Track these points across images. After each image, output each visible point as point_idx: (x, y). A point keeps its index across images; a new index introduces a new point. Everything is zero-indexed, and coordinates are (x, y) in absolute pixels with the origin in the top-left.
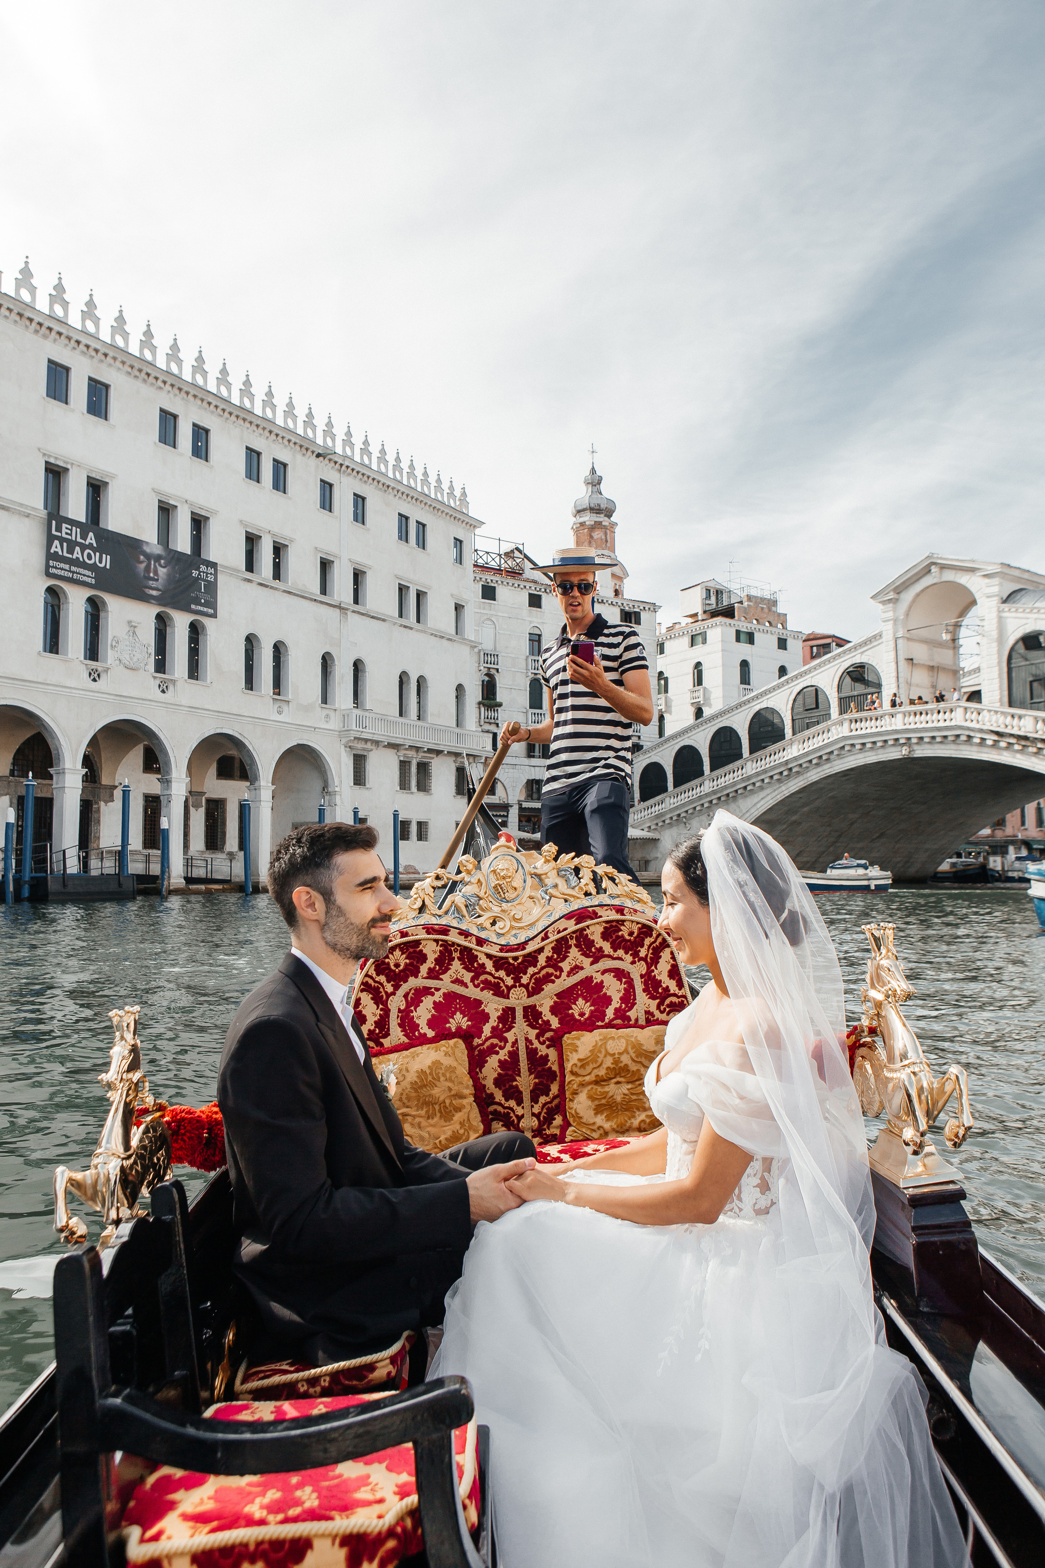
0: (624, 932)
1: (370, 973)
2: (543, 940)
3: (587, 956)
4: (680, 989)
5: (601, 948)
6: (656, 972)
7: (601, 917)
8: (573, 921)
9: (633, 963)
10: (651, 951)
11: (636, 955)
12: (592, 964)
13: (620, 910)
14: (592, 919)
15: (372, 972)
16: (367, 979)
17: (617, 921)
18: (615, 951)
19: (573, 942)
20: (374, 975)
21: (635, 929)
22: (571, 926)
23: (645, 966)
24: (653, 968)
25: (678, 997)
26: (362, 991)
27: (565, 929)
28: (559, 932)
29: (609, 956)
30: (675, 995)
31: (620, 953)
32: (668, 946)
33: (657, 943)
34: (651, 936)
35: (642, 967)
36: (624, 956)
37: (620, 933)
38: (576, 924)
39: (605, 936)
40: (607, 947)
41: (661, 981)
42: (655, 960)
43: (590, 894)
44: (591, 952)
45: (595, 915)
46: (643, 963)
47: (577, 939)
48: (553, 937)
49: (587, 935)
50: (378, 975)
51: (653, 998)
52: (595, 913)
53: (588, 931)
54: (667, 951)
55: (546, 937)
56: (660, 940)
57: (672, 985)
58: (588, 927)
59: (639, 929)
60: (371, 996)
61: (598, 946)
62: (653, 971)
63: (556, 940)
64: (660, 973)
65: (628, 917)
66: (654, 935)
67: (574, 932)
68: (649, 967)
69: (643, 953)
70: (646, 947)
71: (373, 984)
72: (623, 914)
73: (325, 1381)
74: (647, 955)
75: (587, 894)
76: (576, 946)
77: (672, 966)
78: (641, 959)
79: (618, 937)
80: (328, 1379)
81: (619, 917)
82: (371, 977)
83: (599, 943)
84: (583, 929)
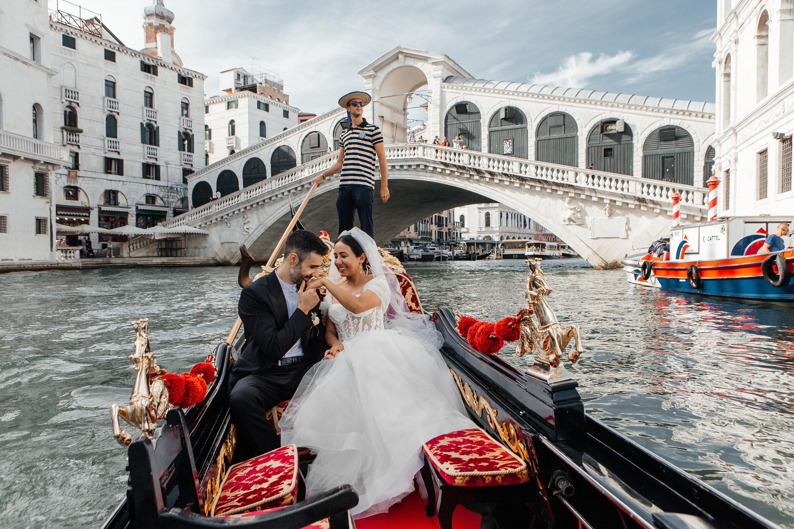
56: (406, 283)
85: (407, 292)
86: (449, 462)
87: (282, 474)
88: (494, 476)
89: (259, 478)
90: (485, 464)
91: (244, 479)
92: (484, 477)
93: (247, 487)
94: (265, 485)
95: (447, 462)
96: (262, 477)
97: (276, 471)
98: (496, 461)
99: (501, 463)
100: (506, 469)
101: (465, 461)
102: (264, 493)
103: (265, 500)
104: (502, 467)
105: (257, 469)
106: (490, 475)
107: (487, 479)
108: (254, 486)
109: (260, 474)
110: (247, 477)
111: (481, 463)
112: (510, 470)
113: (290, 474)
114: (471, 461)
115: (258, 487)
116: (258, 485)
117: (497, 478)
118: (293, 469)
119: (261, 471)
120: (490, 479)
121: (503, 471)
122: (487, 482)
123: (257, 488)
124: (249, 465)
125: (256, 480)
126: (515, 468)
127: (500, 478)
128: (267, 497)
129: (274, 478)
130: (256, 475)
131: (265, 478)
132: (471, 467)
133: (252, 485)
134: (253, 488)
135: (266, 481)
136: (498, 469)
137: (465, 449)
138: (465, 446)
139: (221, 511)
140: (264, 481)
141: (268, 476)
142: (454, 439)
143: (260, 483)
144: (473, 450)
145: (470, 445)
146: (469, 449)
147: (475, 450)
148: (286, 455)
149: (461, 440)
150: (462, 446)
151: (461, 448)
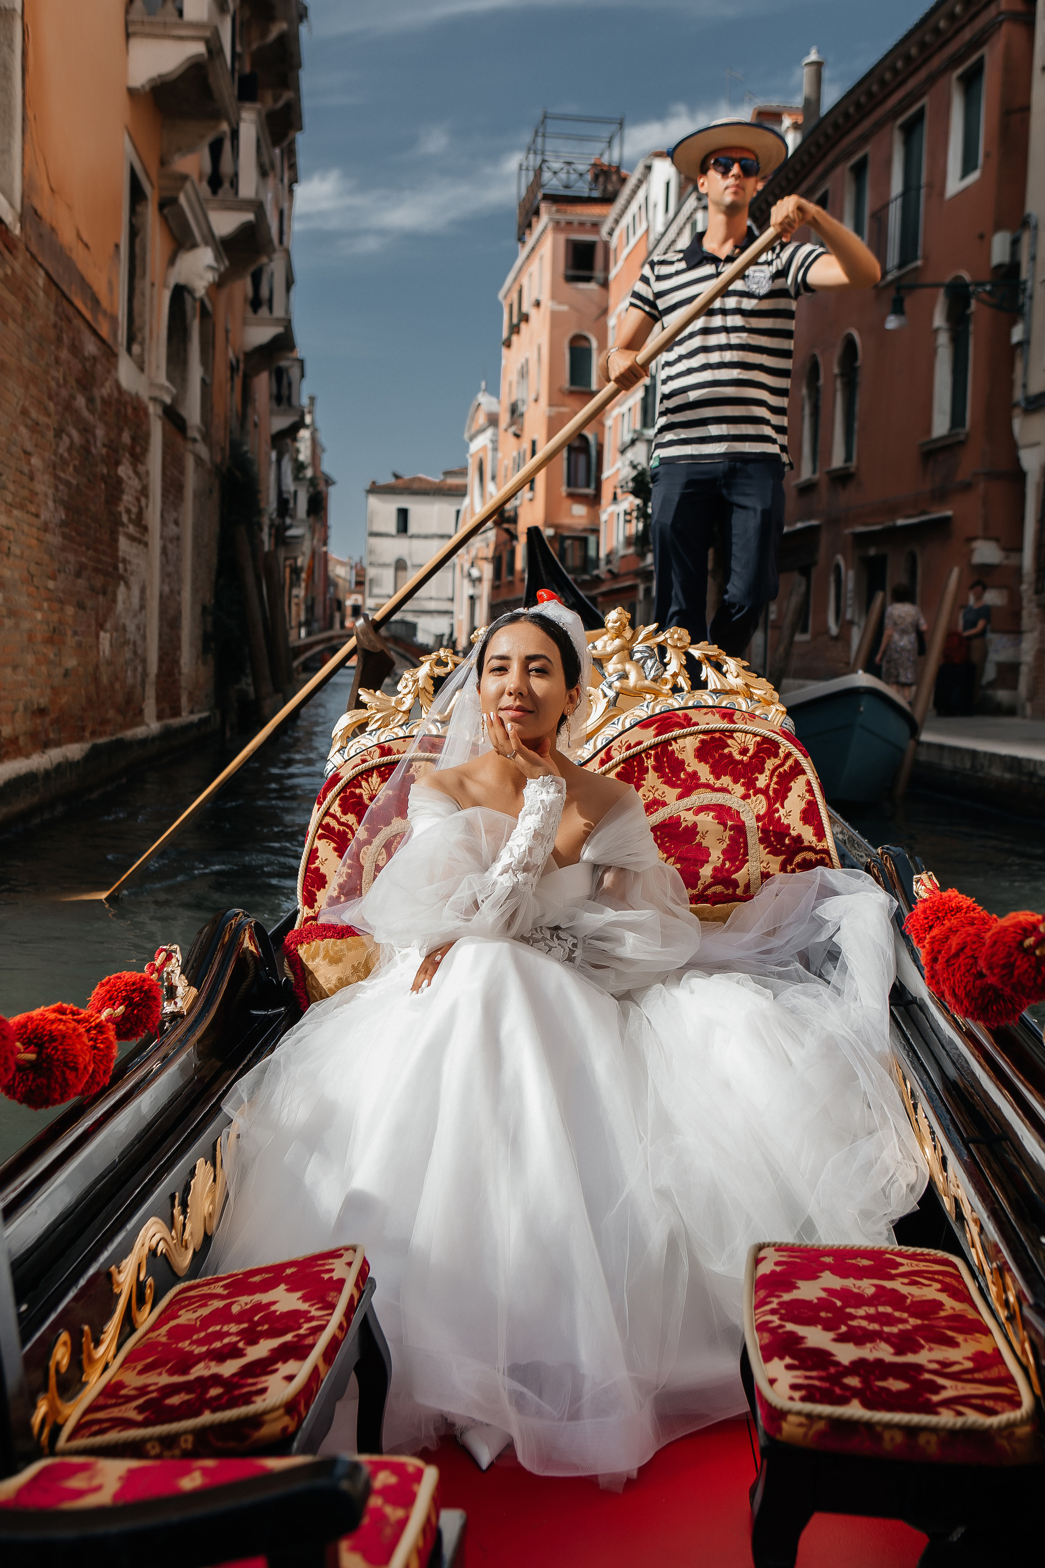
0: (733, 749)
1: (332, 811)
2: (603, 763)
3: (673, 785)
4: (820, 840)
5: (695, 773)
6: (782, 812)
7: (696, 724)
8: (651, 731)
9: (745, 797)
10: (775, 779)
11: (750, 784)
12: (680, 797)
13: (728, 714)
14: (683, 727)
15: (336, 809)
16: (328, 819)
17: (722, 731)
18: (718, 778)
19: (650, 763)
20: (339, 814)
21: (751, 743)
22: (649, 737)
23: (764, 802)
24: (778, 805)
25: (816, 852)
26: (321, 837)
27: (639, 743)
28: (629, 748)
29: (707, 786)
30: (810, 849)
31: (726, 781)
32: (803, 772)
33: (786, 767)
34: (776, 755)
35: (760, 805)
36: (731, 786)
37: (726, 751)
38: (656, 735)
39: (702, 754)
40: (704, 772)
41: (788, 826)
42: (782, 793)
43: (681, 690)
44: (679, 778)
45: (688, 722)
46: (761, 797)
47: (657, 758)
48: (617, 756)
49: (673, 751)
50: (345, 813)
51: (774, 852)
52: (688, 719)
53: (674, 746)
54: (801, 779)
55: (609, 757)
56: (790, 762)
57: (808, 834)
58: (675, 739)
59: (758, 744)
60: (333, 845)
61: (690, 770)
62: (777, 811)
63: (624, 761)
64: (788, 814)
65: (740, 726)
66: (782, 755)
67: (651, 747)
68: (770, 805)
69: (762, 781)
70: (767, 773)
71: (337, 827)
72: (732, 721)
73: (186, 1441)
74: (768, 786)
75: (676, 689)
76: (655, 768)
77: (809, 803)
78: (758, 791)
79: (723, 756)
80: (190, 1438)
81: (725, 725)
82: (334, 816)
83: (693, 765)
84: (668, 742)
85: (790, 789)
86: (788, 1360)
87: (289, 1337)
88: (911, 1431)
89: (225, 1340)
90: (897, 1385)
91: (186, 1337)
92: (879, 1429)
93: (185, 1363)
94: (229, 1368)
95: (782, 1358)
96: (234, 1339)
97: (278, 1325)
98: (941, 1381)
99: (952, 1389)
100: (960, 1414)
101: (838, 1364)
102: (216, 1392)
103: (207, 1418)
104: (948, 1403)
105: (235, 1310)
106: (898, 1426)
107: (887, 1435)
108: (199, 1365)
109: (234, 1328)
110: (199, 1330)
111: (884, 1379)
112: (973, 1417)
113: (309, 1341)
114: (859, 1366)
115: (212, 1369)
116: (213, 1364)
117: (922, 1439)
118: (322, 1328)
120: (899, 1437)
121: (946, 1418)
122: (887, 1445)
123: (206, 1373)
124: (221, 1291)
125: (216, 1345)
126: (991, 1412)
127: (933, 1439)
128: (215, 1410)
129: (262, 1349)
130: (225, 1328)
131: (241, 1345)
132: (847, 1387)
134: (196, 1372)
135: (240, 1354)
136: (931, 1409)
137: (864, 1323)
138: (872, 1311)
139: (86, 1432)
140: (235, 1352)
141: (251, 1338)
142: (850, 1283)
143: (221, 1356)
144: (886, 1329)
145: (889, 1310)
146: (875, 1326)
147: (895, 1330)
148: (326, 1276)
149: (870, 1291)
150: (861, 1312)
151: (853, 1317)
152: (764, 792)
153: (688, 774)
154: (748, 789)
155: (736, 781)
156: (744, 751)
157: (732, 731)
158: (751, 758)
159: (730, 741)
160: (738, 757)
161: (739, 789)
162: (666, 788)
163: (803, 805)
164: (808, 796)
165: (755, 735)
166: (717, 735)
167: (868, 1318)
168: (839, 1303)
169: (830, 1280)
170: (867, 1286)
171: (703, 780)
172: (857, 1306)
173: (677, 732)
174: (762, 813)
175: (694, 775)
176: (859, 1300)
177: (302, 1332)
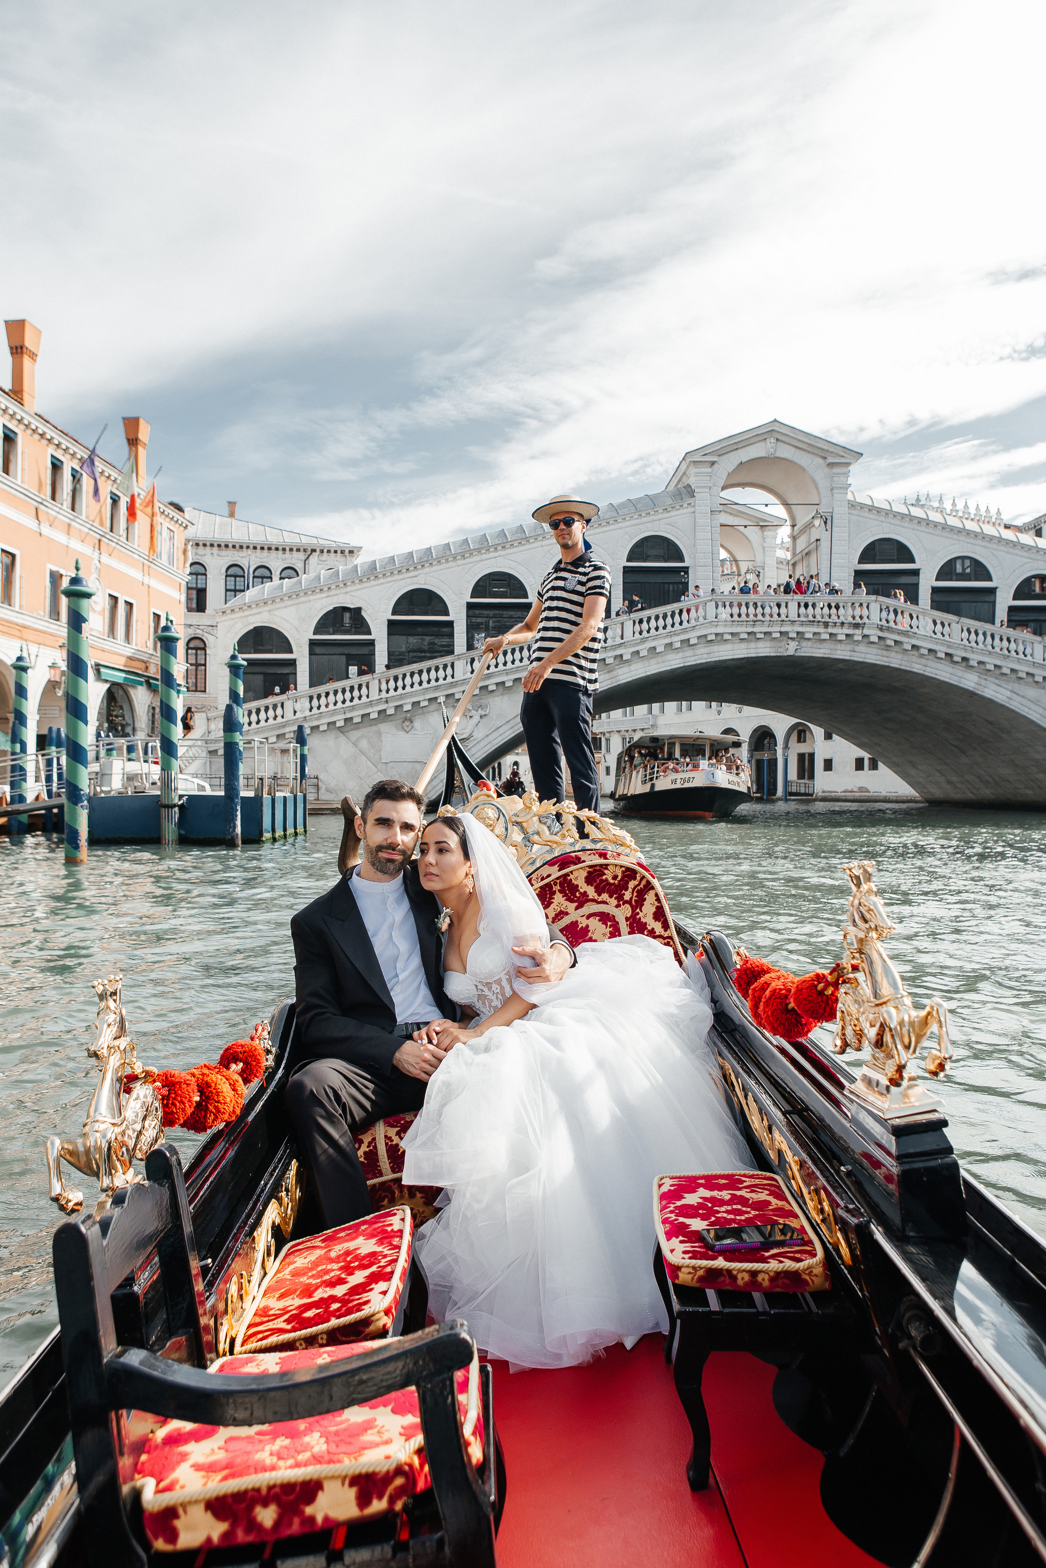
0: (608, 876)
3: (572, 901)
4: (666, 931)
5: (585, 892)
6: (641, 914)
7: (584, 861)
8: (556, 867)
9: (618, 906)
10: (635, 894)
11: (620, 898)
12: (577, 908)
13: (603, 855)
14: (576, 864)
17: (601, 865)
18: (599, 895)
19: (556, 888)
21: (619, 872)
22: (555, 872)
24: (638, 910)
27: (549, 876)
28: (542, 879)
31: (605, 896)
32: (653, 888)
33: (641, 886)
34: (635, 879)
35: (626, 910)
37: (604, 877)
38: (559, 870)
40: (591, 891)
42: (640, 902)
43: (573, 840)
44: (575, 896)
46: (628, 906)
52: (578, 859)
54: (652, 893)
56: (644, 882)
57: (658, 927)
59: (623, 872)
62: (638, 914)
64: (645, 916)
65: (611, 861)
66: (638, 878)
68: (633, 910)
69: (627, 895)
70: (630, 890)
72: (606, 858)
73: (322, 1337)
74: (631, 898)
77: (657, 908)
78: (625, 902)
80: (325, 1336)
81: (602, 861)
83: (584, 887)
84: (567, 875)
85: (645, 899)
87: (374, 1268)
88: (754, 1273)
89: (332, 1274)
91: (304, 1274)
92: (736, 1273)
94: (340, 1291)
96: (338, 1273)
97: (365, 1262)
99: (775, 1249)
100: (782, 1263)
102: (335, 1306)
103: (334, 1322)
104: (774, 1256)
105: (333, 1254)
106: (747, 1271)
107: (740, 1277)
108: (320, 1290)
109: (335, 1266)
110: (311, 1269)
112: (790, 1265)
113: (389, 1269)
115: (329, 1292)
116: (327, 1289)
117: (760, 1277)
118: (396, 1262)
119: (336, 1260)
120: (747, 1278)
121: (773, 1265)
122: (740, 1282)
123: (326, 1296)
124: (319, 1244)
125: (326, 1277)
126: (801, 1260)
127: (767, 1277)
128: (338, 1317)
130: (329, 1267)
131: (343, 1276)
133: (317, 1287)
134: (319, 1294)
135: (345, 1281)
136: (766, 1260)
137: (725, 1215)
138: (729, 1208)
139: (254, 1339)
140: (341, 1281)
141: (349, 1270)
142: (715, 1193)
143: (332, 1284)
144: (738, 1218)
145: (739, 1207)
146: (732, 1217)
147: (743, 1218)
148: (389, 1229)
149: (728, 1197)
150: (723, 1209)
151: (718, 1212)
152: (629, 902)
153: (580, 893)
154: (619, 901)
155: (611, 897)
156: (615, 877)
157: (607, 865)
158: (619, 881)
159: (606, 872)
160: (612, 881)
161: (614, 902)
162: (568, 903)
163: (654, 909)
164: (657, 904)
165: (621, 867)
166: (598, 868)
167: (727, 1212)
168: (710, 1205)
169: (703, 1192)
170: (725, 1195)
171: (591, 897)
172: (720, 1206)
173: (572, 868)
174: (629, 916)
175: (585, 894)
176: (722, 1202)
177: (382, 1264)
